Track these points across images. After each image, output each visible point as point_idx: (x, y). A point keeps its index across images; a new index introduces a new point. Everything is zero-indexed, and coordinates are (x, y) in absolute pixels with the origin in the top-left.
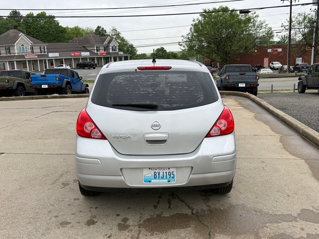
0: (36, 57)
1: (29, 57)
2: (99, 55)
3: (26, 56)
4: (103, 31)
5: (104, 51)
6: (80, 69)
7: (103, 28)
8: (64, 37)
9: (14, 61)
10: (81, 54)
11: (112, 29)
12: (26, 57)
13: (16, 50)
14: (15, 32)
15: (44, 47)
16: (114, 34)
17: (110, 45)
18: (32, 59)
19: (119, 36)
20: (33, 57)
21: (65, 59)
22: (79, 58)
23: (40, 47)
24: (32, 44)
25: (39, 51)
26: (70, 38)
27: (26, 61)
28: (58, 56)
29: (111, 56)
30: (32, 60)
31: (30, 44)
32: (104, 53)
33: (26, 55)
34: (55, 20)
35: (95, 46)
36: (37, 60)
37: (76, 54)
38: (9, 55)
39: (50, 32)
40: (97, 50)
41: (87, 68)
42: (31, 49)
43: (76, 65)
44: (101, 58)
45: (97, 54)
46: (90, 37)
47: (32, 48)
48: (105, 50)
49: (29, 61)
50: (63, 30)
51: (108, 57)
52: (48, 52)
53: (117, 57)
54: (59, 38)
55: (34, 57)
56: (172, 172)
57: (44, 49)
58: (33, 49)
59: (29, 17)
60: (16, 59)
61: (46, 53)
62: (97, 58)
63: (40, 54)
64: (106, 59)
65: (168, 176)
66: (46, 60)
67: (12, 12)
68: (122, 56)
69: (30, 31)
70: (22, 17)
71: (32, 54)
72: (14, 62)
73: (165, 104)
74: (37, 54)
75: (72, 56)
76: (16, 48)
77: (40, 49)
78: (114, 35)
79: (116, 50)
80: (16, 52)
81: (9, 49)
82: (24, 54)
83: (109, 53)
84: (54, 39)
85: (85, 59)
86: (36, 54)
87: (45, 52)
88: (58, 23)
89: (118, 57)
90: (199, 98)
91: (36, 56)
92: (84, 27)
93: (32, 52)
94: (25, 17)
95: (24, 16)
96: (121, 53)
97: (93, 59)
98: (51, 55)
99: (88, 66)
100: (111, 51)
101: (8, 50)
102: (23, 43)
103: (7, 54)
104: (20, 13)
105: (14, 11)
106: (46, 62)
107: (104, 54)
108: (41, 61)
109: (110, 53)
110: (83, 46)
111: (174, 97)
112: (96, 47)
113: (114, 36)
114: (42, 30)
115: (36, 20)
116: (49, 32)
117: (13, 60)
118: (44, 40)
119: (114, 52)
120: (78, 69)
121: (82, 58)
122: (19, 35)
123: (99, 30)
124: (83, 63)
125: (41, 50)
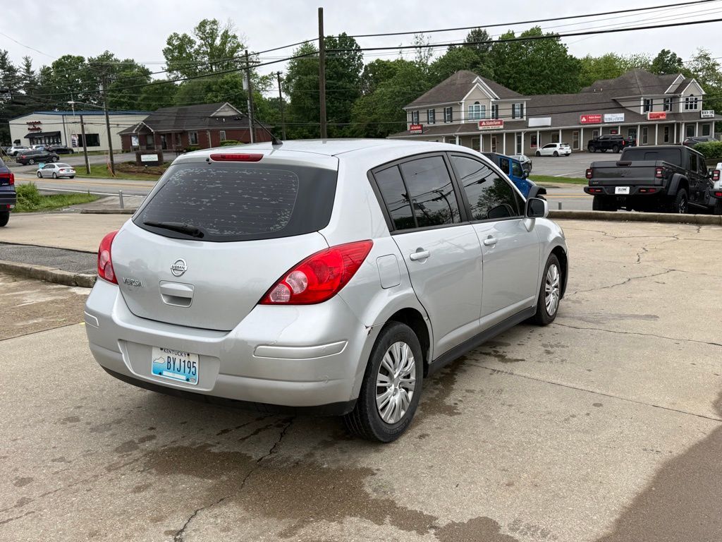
0: (502, 127)
1: (486, 128)
2: (649, 119)
3: (481, 125)
4: (674, 62)
5: (664, 110)
6: (595, 152)
7: (675, 54)
8: (575, 82)
9: (456, 135)
10: (603, 117)
11: (697, 55)
12: (480, 128)
13: (463, 113)
14: (468, 75)
15: (522, 105)
16: (700, 66)
17: (682, 93)
18: (492, 132)
19: (714, 70)
20: (494, 127)
21: (563, 130)
22: (599, 128)
23: (513, 105)
24: (496, 99)
25: (510, 112)
26: (588, 83)
27: (479, 136)
28: (550, 124)
29: (680, 122)
30: (493, 135)
31: (493, 100)
32: (662, 115)
33: (481, 123)
34: (560, 43)
35: (642, 99)
36: (502, 134)
37: (592, 118)
38: (449, 123)
39: (545, 72)
40: (646, 109)
41: (612, 150)
42: (493, 110)
43: (587, 144)
44: (654, 125)
45: (644, 117)
46: (631, 78)
47: (495, 108)
48: (666, 108)
49: (486, 136)
50: (575, 66)
51: (673, 124)
52: (529, 116)
53: (695, 123)
54: (563, 84)
55: (496, 127)
56: (194, 363)
57: (522, 108)
58: (497, 110)
59: (504, 41)
60: (459, 132)
61: (525, 118)
62: (641, 126)
63: (510, 119)
64: (667, 129)
65: (187, 370)
66: (520, 133)
67: (472, 33)
68: (711, 122)
69: (503, 71)
70: (490, 42)
71: (493, 121)
72: (455, 138)
73: (214, 228)
74: (504, 120)
75: (580, 124)
76: (463, 110)
77: (513, 109)
78: (700, 71)
79: (696, 105)
80: (463, 117)
81: (451, 112)
82: (477, 121)
83: (676, 115)
84: (552, 87)
85: (612, 128)
86: (501, 121)
87: (522, 117)
88: (565, 51)
89: (700, 123)
90: (278, 222)
91: (501, 124)
92: (626, 55)
93: (496, 116)
94: (496, 42)
95: (494, 39)
96: (710, 113)
97: (632, 130)
98: (533, 122)
99: (614, 145)
100: (682, 108)
101: (449, 112)
102: (478, 97)
103: (445, 122)
104: (487, 33)
105: (475, 32)
106: (521, 137)
107: (661, 117)
108: (510, 136)
109: (678, 114)
110: (614, 100)
111: (235, 216)
112: (645, 100)
113: (699, 73)
114: (527, 68)
115: (519, 47)
116: (543, 71)
117: (453, 134)
118: (530, 88)
119: (689, 110)
120: (591, 152)
121: (603, 128)
122: (474, 82)
123: (663, 60)
124: (604, 139)
125: (514, 112)
